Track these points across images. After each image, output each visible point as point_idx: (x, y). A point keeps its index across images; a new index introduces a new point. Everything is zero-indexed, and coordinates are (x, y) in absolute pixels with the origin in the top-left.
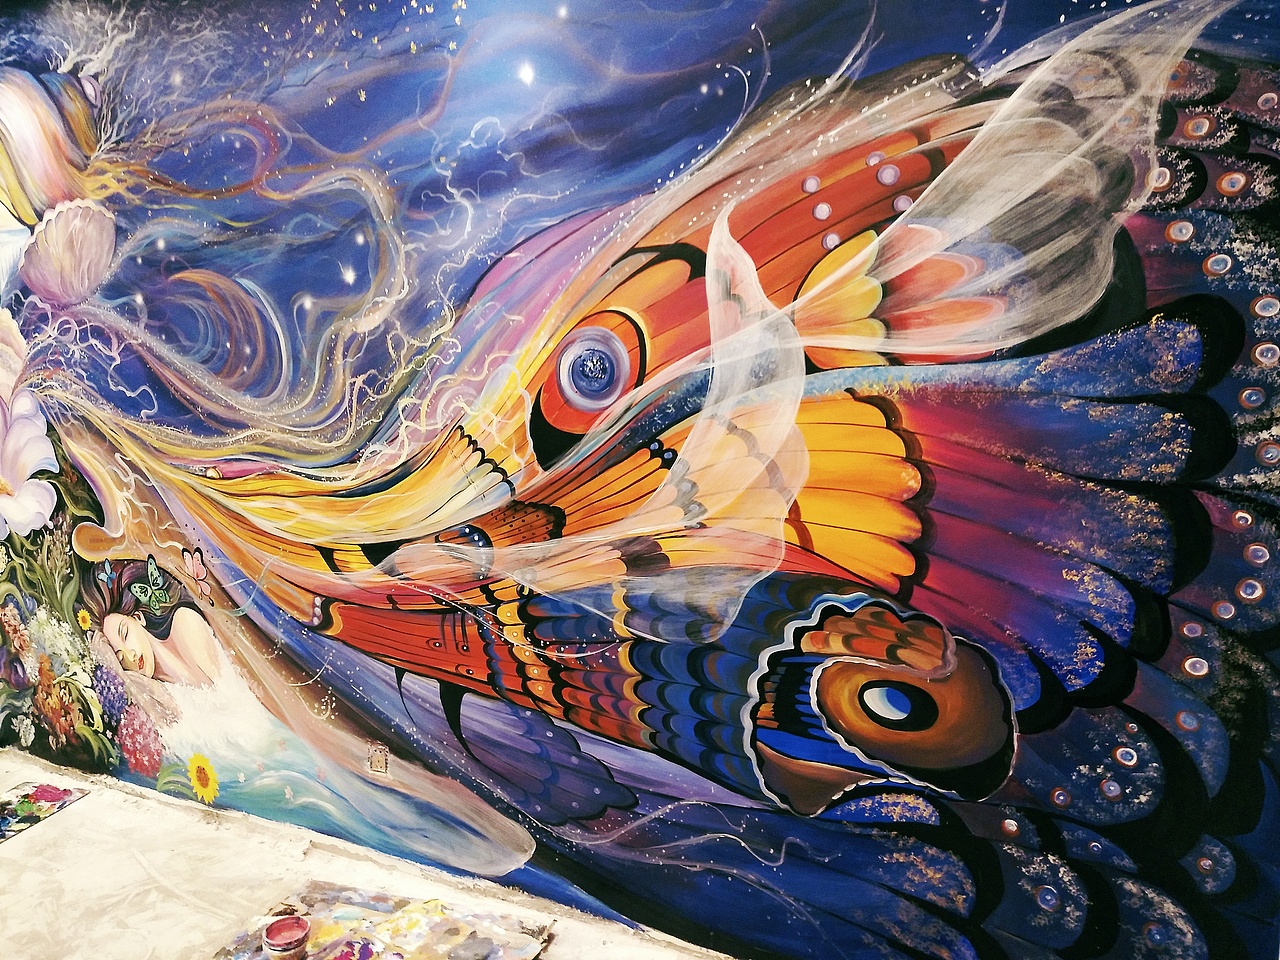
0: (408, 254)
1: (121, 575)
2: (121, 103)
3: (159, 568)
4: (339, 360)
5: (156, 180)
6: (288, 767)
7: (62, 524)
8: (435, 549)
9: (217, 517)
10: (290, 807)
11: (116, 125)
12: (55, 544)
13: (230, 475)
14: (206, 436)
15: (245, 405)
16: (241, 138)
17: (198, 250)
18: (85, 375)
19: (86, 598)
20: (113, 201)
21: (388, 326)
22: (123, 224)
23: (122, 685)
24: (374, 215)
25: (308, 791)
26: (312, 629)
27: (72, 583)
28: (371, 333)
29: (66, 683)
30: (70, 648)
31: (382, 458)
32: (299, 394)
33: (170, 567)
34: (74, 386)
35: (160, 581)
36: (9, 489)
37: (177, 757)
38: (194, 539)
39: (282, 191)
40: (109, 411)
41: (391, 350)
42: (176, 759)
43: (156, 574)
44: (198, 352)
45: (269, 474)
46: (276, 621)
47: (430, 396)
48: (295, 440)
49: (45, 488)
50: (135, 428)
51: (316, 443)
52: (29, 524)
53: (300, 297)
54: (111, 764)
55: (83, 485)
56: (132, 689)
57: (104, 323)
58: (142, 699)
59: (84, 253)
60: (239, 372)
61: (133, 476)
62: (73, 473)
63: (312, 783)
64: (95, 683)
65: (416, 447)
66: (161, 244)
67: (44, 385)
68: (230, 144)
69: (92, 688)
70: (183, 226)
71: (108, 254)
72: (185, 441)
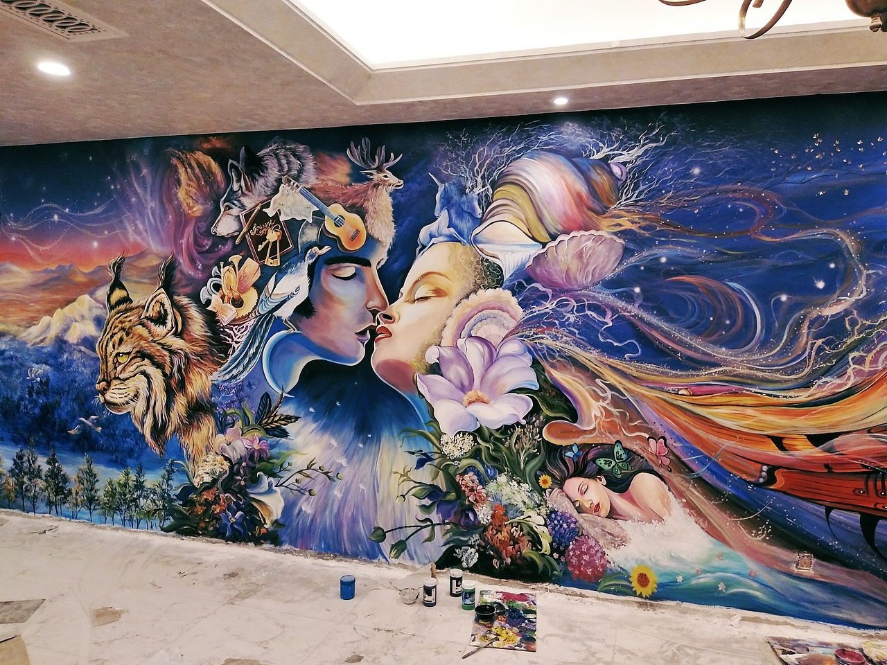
0: (868, 276)
1: (587, 454)
2: (644, 180)
3: (624, 449)
4: (805, 330)
5: (666, 224)
6: (723, 570)
7: (535, 421)
8: (868, 437)
9: (682, 418)
10: (722, 595)
11: (637, 192)
12: (525, 434)
13: (700, 393)
14: (681, 371)
15: (721, 353)
16: (744, 207)
17: (695, 265)
18: (577, 332)
19: (549, 467)
20: (624, 234)
21: (847, 312)
22: (631, 246)
23: (575, 523)
24: (845, 253)
25: (739, 584)
26: (756, 484)
27: (537, 460)
28: (832, 316)
29: (519, 523)
30: (527, 500)
31: (831, 384)
32: (768, 349)
33: (635, 447)
34: (565, 338)
35: (624, 457)
36: (485, 399)
37: (621, 568)
38: (660, 430)
39: (772, 237)
40: (596, 354)
41: (847, 326)
42: (619, 569)
43: (621, 452)
44: (684, 321)
45: (735, 393)
46: (726, 480)
47: (874, 352)
48: (760, 374)
49: (523, 399)
50: (617, 364)
51: (778, 376)
52: (502, 421)
53: (778, 295)
54: (555, 575)
55: (561, 397)
56: (585, 526)
57: (601, 302)
58: (593, 532)
59: (591, 261)
60: (718, 334)
61: (609, 393)
62: (552, 391)
63: (742, 579)
64: (548, 522)
65: (859, 380)
66: (663, 260)
67: (535, 336)
68: (735, 209)
69: (545, 525)
70: (684, 251)
71: (614, 263)
72: (663, 372)
